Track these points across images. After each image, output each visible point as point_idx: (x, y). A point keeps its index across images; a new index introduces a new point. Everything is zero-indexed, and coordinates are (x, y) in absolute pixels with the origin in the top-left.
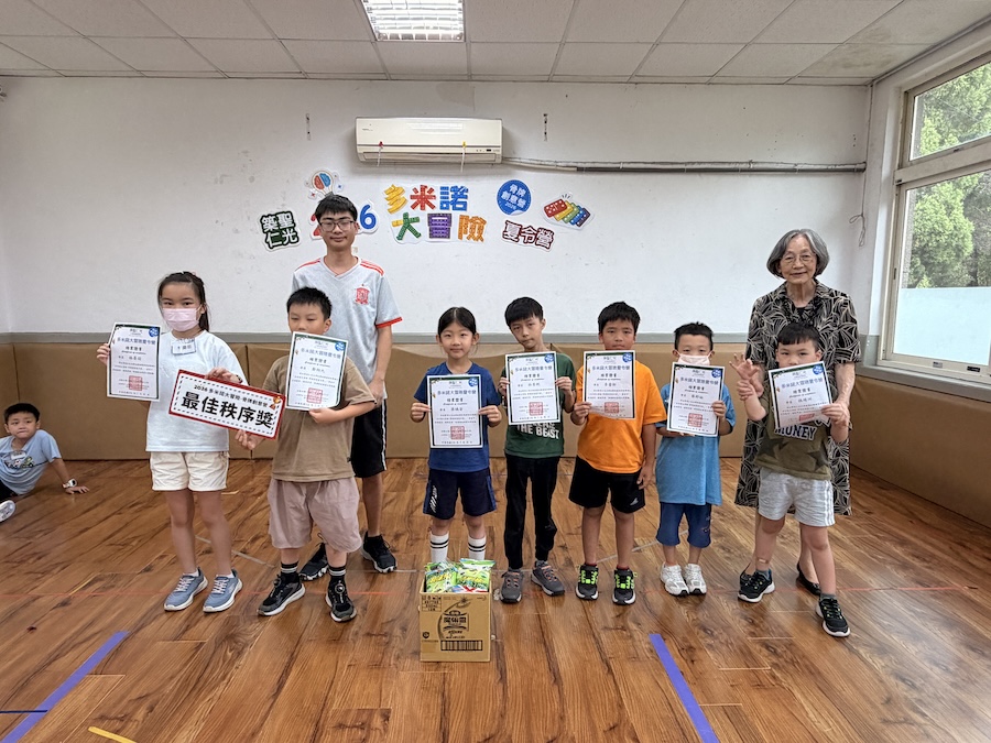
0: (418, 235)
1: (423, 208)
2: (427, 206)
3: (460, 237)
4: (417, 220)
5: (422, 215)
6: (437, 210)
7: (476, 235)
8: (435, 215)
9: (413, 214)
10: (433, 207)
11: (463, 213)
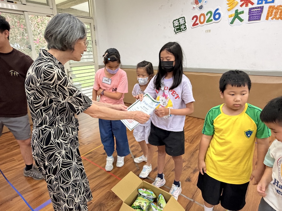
0: (241, 20)
1: (247, 5)
2: (249, 4)
3: (267, 19)
4: (242, 12)
5: (246, 9)
6: (256, 5)
7: (278, 16)
8: (253, 8)
9: (240, 9)
10: (252, 4)
11: (272, 4)
